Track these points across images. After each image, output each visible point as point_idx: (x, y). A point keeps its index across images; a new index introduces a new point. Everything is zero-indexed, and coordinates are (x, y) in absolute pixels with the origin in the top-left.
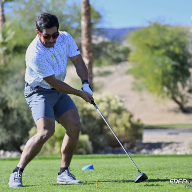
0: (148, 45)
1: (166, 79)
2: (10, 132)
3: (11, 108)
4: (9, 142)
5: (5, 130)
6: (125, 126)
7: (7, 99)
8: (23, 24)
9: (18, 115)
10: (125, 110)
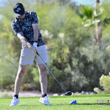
5: (85, 77)
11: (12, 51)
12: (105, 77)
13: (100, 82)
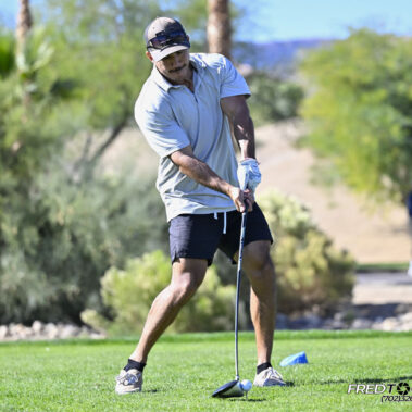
0: (346, 81)
1: (388, 159)
2: (56, 279)
3: (58, 224)
4: (52, 302)
5: (44, 276)
6: (314, 265)
7: (46, 203)
8: (68, 30)
9: (74, 239)
10: (314, 229)
12: (122, 274)
13: (104, 293)
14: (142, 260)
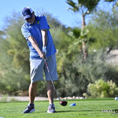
5: (76, 85)
7: (77, 67)
11: (17, 64)
12: (92, 84)
13: (88, 89)
14: (98, 81)
